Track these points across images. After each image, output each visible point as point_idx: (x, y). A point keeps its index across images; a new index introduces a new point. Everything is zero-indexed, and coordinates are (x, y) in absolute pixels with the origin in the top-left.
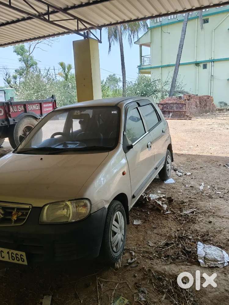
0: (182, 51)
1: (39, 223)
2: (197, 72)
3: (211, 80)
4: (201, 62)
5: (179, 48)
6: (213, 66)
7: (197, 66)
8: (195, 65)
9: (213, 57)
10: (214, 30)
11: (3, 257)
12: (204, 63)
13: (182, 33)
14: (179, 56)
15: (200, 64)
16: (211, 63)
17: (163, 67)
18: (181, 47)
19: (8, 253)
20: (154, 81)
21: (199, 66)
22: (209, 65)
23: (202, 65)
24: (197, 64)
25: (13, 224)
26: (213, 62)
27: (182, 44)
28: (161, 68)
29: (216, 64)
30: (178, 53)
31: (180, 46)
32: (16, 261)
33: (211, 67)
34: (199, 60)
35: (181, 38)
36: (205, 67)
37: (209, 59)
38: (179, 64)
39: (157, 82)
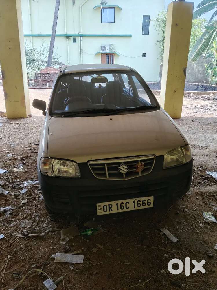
0: (57, 22)
1: (164, 169)
2: (68, 45)
3: (81, 54)
4: (71, 36)
5: (54, 18)
6: (82, 40)
7: (67, 39)
8: (65, 38)
9: (81, 32)
10: (82, 6)
11: (127, 207)
12: (74, 37)
13: (56, 4)
14: (54, 27)
15: (70, 37)
16: (80, 37)
17: (34, 36)
18: (56, 18)
19: (134, 202)
20: (30, 50)
21: (69, 39)
22: (78, 39)
23: (72, 38)
24: (68, 37)
25: (140, 175)
26: (82, 37)
27: (57, 16)
28: (32, 36)
29: (85, 39)
30: (53, 24)
31: (54, 17)
32: (142, 207)
33: (80, 41)
34: (69, 33)
35: (55, 10)
36: (75, 40)
37: (78, 34)
38: (55, 35)
39: (32, 51)
